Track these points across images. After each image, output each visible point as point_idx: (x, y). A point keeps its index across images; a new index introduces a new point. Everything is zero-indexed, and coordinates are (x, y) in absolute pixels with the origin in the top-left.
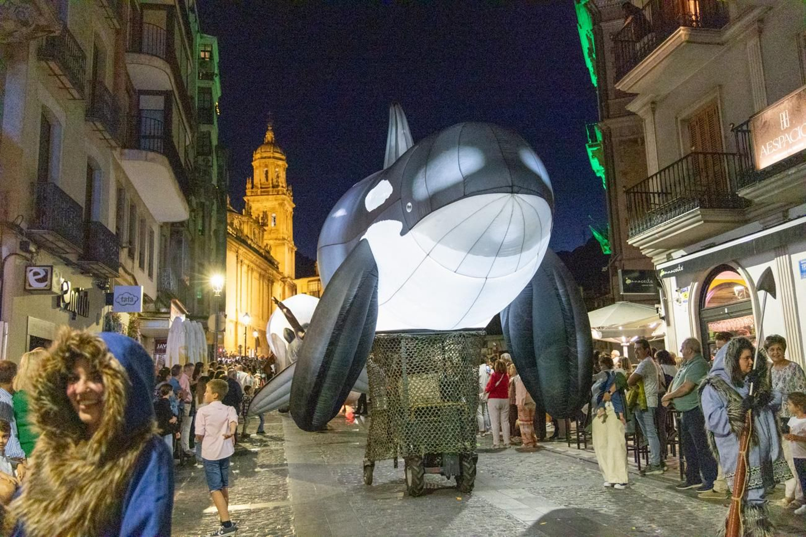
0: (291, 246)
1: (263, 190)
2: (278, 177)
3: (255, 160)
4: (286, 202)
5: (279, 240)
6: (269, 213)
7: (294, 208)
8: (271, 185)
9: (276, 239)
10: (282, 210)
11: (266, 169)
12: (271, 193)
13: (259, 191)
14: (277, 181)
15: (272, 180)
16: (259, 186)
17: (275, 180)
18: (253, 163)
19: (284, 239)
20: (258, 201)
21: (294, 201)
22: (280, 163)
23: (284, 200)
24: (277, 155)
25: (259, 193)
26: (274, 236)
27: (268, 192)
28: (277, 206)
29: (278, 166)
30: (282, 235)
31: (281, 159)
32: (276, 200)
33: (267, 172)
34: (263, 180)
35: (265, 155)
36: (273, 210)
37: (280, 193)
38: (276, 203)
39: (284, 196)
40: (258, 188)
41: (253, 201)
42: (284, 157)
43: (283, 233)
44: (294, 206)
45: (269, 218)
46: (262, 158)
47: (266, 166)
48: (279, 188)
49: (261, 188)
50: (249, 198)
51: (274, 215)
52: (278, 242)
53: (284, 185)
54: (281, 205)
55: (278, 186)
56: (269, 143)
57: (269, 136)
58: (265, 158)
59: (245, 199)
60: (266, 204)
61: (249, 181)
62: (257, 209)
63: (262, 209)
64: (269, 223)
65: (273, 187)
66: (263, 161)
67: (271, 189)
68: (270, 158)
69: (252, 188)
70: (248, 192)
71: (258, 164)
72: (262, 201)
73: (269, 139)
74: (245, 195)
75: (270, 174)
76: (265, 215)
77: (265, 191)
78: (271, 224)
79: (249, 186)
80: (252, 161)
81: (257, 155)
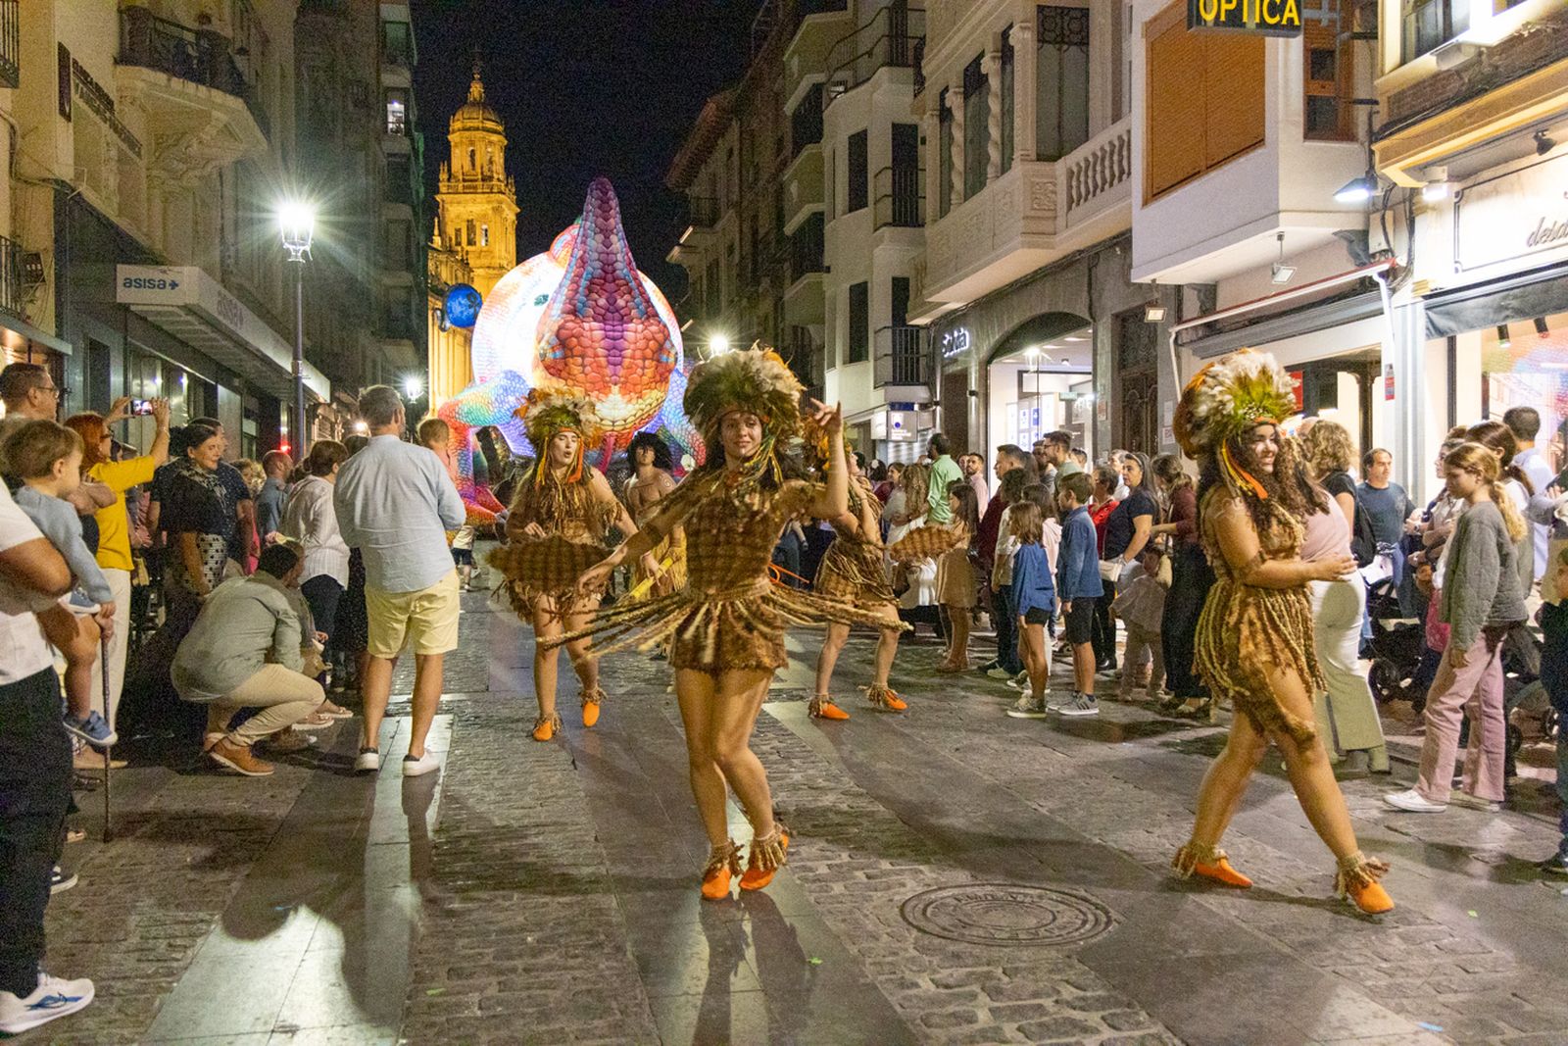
1: (466, 184)
2: (491, 162)
3: (454, 132)
4: (504, 206)
5: (494, 268)
6: (477, 224)
7: (518, 216)
8: (480, 177)
9: (489, 267)
10: (498, 218)
11: (471, 148)
12: (479, 190)
13: (461, 185)
14: (490, 170)
15: (482, 167)
16: (461, 177)
17: (486, 169)
18: (450, 137)
19: (501, 267)
20: (459, 203)
21: (518, 204)
22: (495, 138)
23: (501, 202)
24: (490, 125)
25: (460, 189)
26: (485, 261)
27: (475, 187)
28: (490, 212)
29: (491, 143)
30: (498, 261)
31: (495, 132)
32: (489, 202)
33: (473, 153)
34: (467, 167)
35: (469, 124)
36: (484, 217)
37: (495, 190)
38: (489, 207)
39: (502, 196)
40: (458, 181)
41: (451, 203)
42: (500, 128)
43: (500, 258)
44: (518, 211)
45: (478, 231)
46: (465, 129)
47: (472, 143)
48: (495, 182)
49: (464, 180)
50: (444, 197)
51: (485, 227)
52: (491, 271)
53: (501, 177)
54: (497, 210)
55: (491, 178)
56: (475, 104)
57: (476, 90)
58: (469, 129)
59: (438, 198)
60: (471, 207)
61: (443, 168)
62: (458, 217)
63: (466, 217)
64: (477, 239)
65: (483, 180)
66: (467, 133)
67: (480, 183)
68: (477, 129)
69: (449, 180)
70: (443, 188)
71: (457, 140)
72: (467, 201)
73: (476, 95)
74: (438, 192)
75: (477, 157)
76: (471, 226)
77: (470, 187)
78: (481, 242)
79: (443, 176)
80: (448, 132)
81: (456, 125)
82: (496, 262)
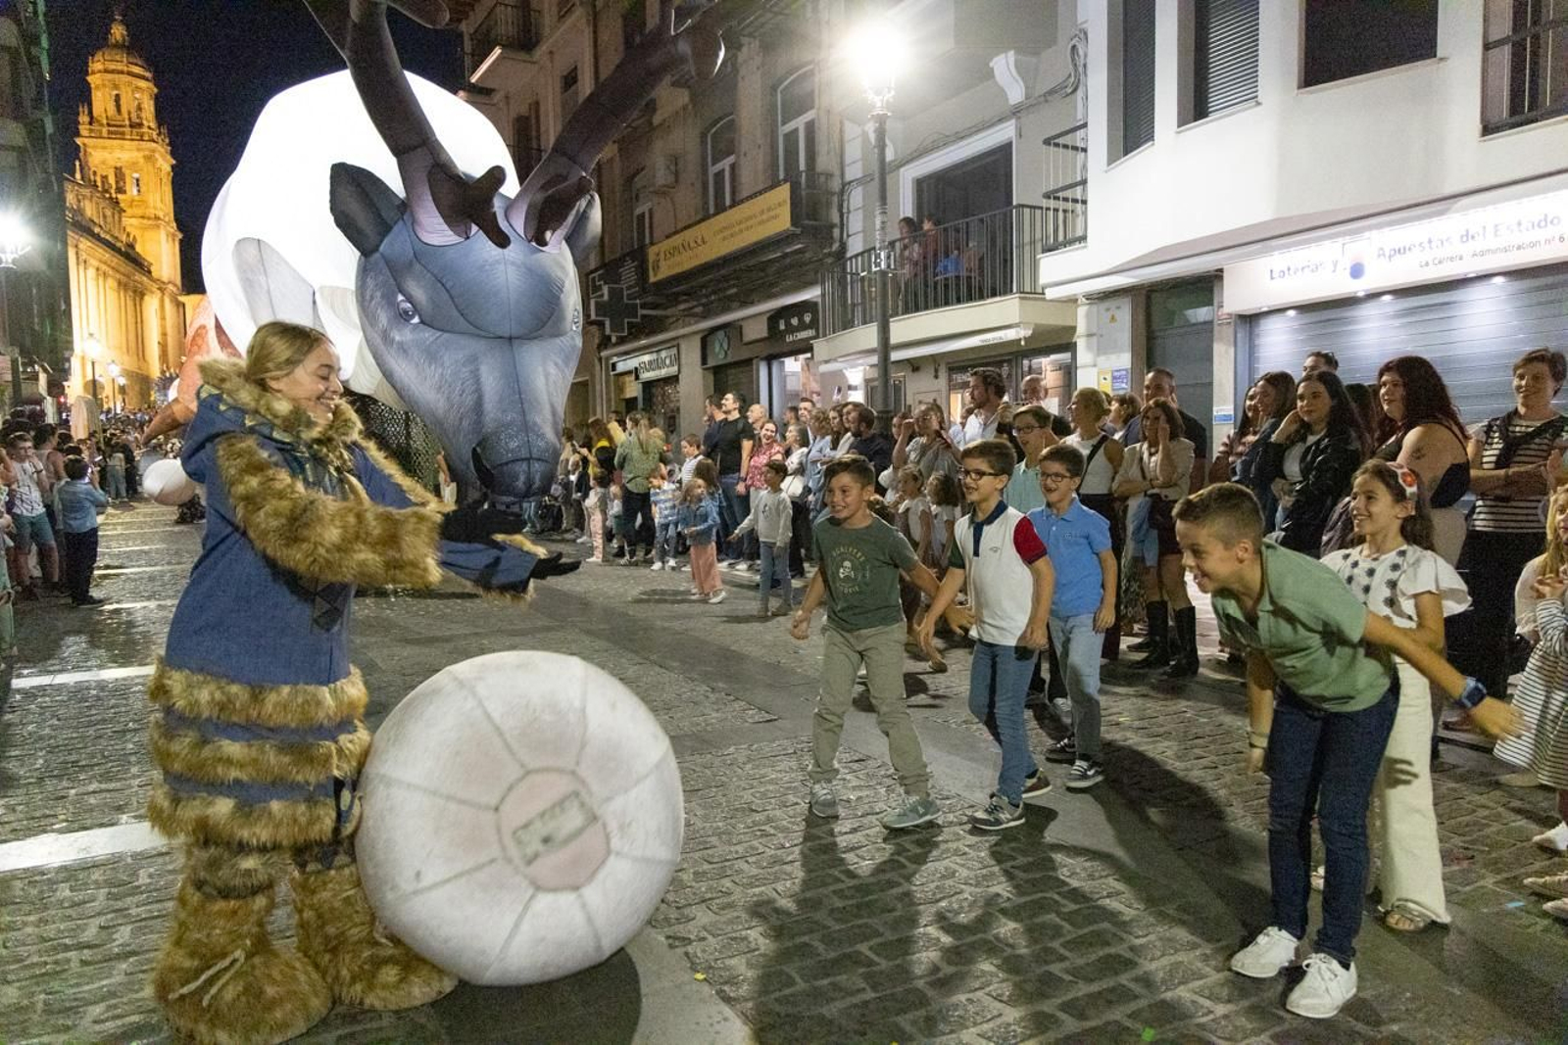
0: (172, 231)
1: (112, 129)
2: (140, 108)
3: (93, 73)
4: (157, 155)
5: (149, 218)
6: (127, 172)
7: (173, 166)
8: (127, 122)
9: (143, 217)
10: (151, 168)
11: (115, 93)
12: (127, 137)
13: (105, 130)
14: (139, 115)
15: (129, 113)
16: (104, 121)
17: (134, 113)
18: (90, 79)
19: (157, 218)
20: (104, 148)
22: (142, 84)
23: (154, 151)
24: (137, 70)
25: (105, 134)
26: (139, 212)
27: (123, 133)
28: (142, 160)
29: (138, 89)
30: (153, 211)
31: (143, 77)
32: (138, 150)
33: (117, 98)
34: (112, 111)
35: (112, 66)
36: (134, 165)
37: (146, 137)
39: (154, 145)
40: (102, 125)
41: (95, 147)
42: (148, 74)
43: (155, 208)
44: (174, 160)
45: (128, 179)
46: (106, 71)
47: (116, 87)
48: (145, 130)
49: (109, 125)
50: (86, 140)
51: (136, 175)
52: (145, 222)
53: (153, 125)
54: (149, 158)
55: (140, 125)
56: (116, 46)
57: (118, 32)
58: (112, 72)
59: (78, 141)
60: (118, 154)
61: (83, 110)
62: (103, 163)
63: (113, 163)
64: (128, 188)
65: (131, 126)
66: (110, 76)
67: (127, 130)
68: (122, 72)
69: (91, 123)
70: (84, 129)
71: (99, 82)
72: (112, 148)
73: (119, 38)
74: (78, 134)
75: (123, 102)
76: (119, 173)
77: (116, 131)
78: (132, 190)
79: (84, 118)
80: (87, 74)
81: (96, 65)
82: (151, 212)
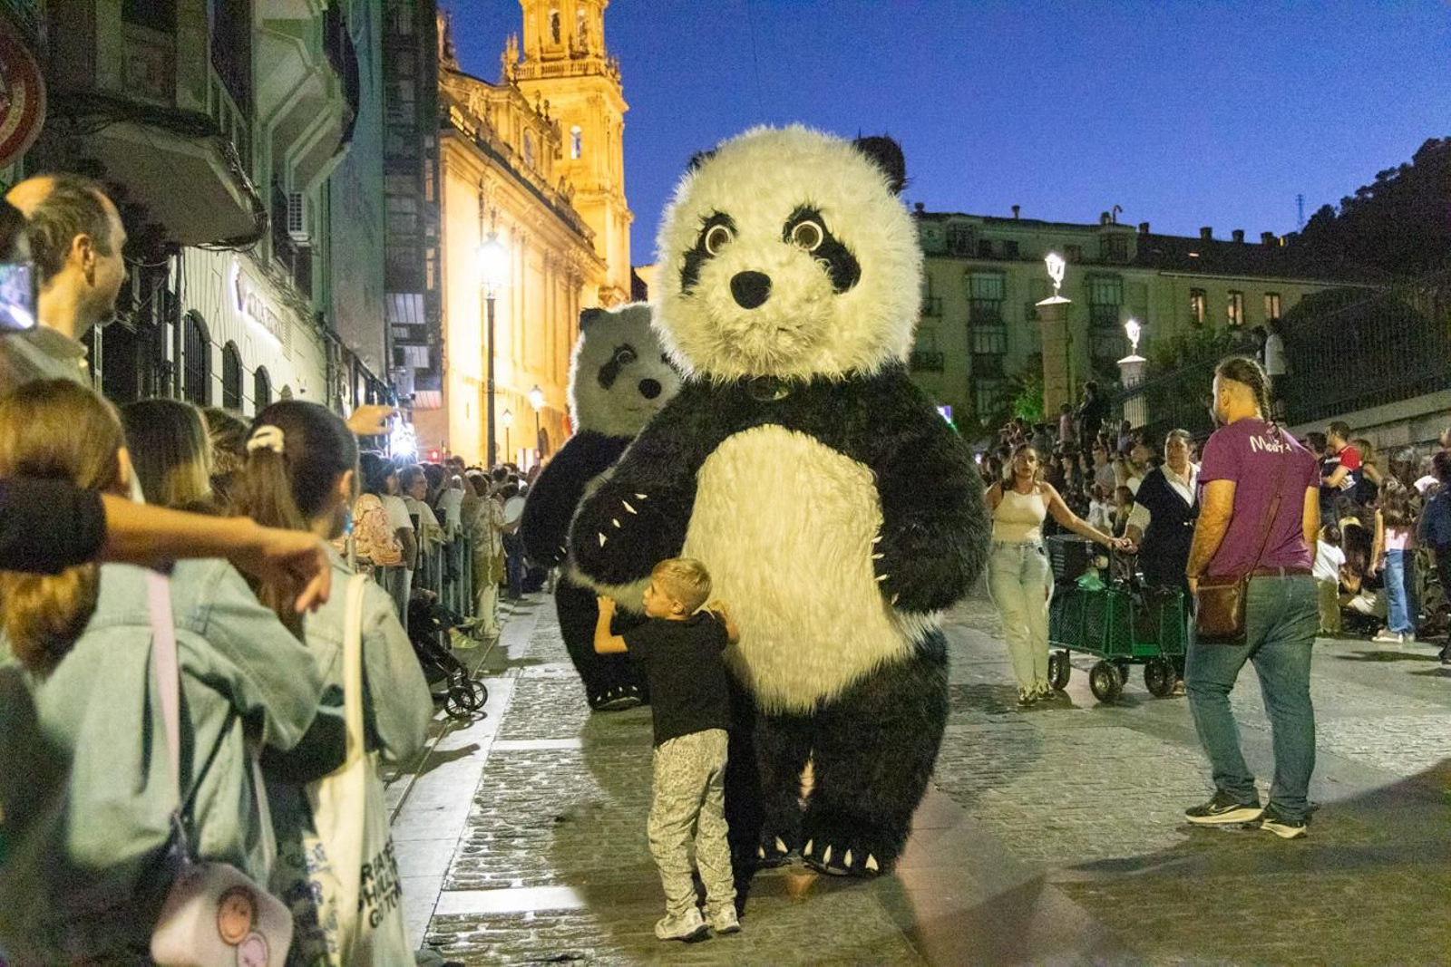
0: (621, 210)
1: (547, 64)
2: (584, 31)
4: (605, 96)
5: (590, 190)
6: (564, 125)
7: (625, 115)
8: (567, 52)
9: (584, 191)
10: (596, 117)
11: (553, 11)
12: (567, 73)
13: (538, 67)
14: (582, 43)
15: (570, 38)
16: (538, 56)
17: (576, 41)
19: (602, 190)
21: (626, 96)
23: (600, 90)
25: (538, 73)
26: (579, 183)
27: (561, 69)
28: (584, 106)
29: (584, 2)
30: (596, 180)
32: (581, 90)
33: (556, 20)
34: (548, 38)
36: (574, 115)
37: (592, 71)
38: (583, 97)
39: (601, 80)
40: (535, 61)
43: (600, 176)
44: (627, 108)
45: (565, 135)
47: (555, 4)
48: (589, 59)
49: (543, 60)
51: (576, 129)
52: (587, 197)
53: (601, 52)
54: (594, 102)
55: (584, 54)
60: (555, 101)
61: (511, 43)
64: (564, 147)
65: (573, 57)
67: (568, 62)
69: (519, 60)
70: (510, 71)
71: (533, 1)
72: (547, 90)
75: (563, 21)
76: (554, 129)
77: (552, 69)
78: (570, 152)
79: (511, 53)
82: (594, 181)
